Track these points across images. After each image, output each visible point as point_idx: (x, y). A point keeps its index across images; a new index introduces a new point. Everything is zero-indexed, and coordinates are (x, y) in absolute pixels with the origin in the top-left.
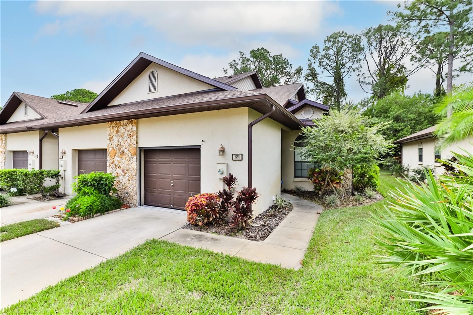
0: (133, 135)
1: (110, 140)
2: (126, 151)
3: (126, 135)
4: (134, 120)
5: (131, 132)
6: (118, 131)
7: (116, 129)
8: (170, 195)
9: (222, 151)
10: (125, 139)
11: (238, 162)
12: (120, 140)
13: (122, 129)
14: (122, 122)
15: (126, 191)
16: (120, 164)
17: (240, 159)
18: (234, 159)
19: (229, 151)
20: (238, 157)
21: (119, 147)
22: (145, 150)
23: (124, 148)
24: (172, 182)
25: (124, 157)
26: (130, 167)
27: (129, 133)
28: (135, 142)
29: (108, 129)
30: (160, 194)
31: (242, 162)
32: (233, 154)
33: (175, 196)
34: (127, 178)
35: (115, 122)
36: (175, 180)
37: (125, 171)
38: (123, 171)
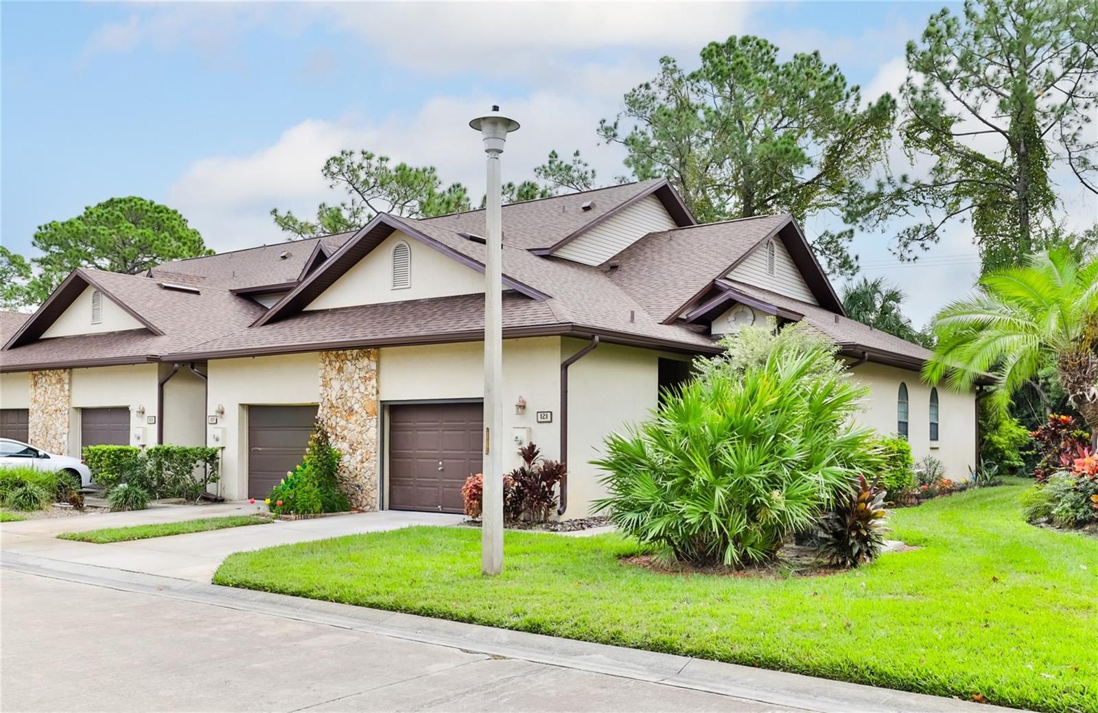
0: (370, 379)
1: (325, 386)
2: (356, 407)
3: (356, 376)
4: (373, 350)
5: (367, 373)
6: (340, 370)
7: (337, 365)
8: (436, 489)
9: (522, 407)
10: (355, 385)
11: (545, 424)
12: (346, 388)
13: (349, 367)
14: (348, 352)
15: (356, 483)
16: (345, 432)
17: (549, 419)
18: (540, 420)
19: (533, 407)
20: (545, 417)
21: (343, 400)
22: (391, 406)
23: (353, 402)
24: (440, 463)
25: (354, 418)
26: (365, 437)
27: (363, 374)
28: (374, 392)
29: (322, 365)
30: (420, 488)
31: (551, 424)
32: (538, 413)
33: (446, 489)
34: (359, 458)
35: (334, 353)
36: (445, 461)
37: (355, 445)
38: (351, 445)
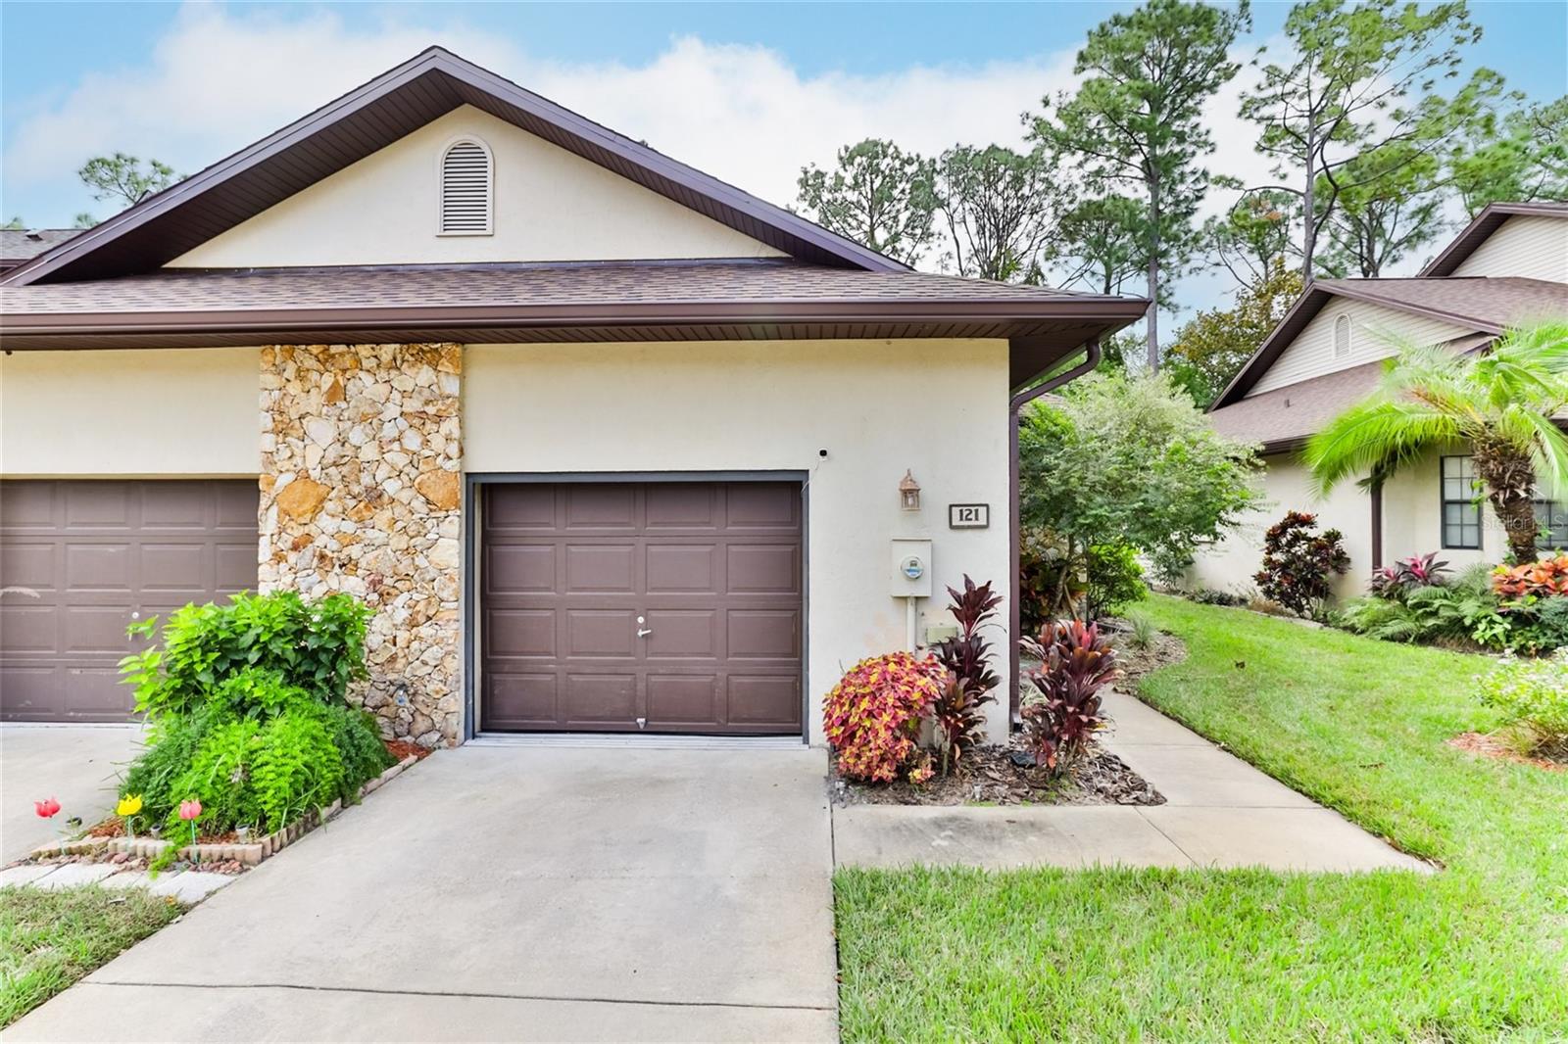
0: (439, 418)
1: (282, 431)
2: (391, 487)
3: (392, 411)
4: (448, 346)
5: (427, 402)
6: (336, 394)
7: (327, 381)
8: (629, 679)
9: (910, 493)
10: (390, 431)
11: (969, 533)
12: (356, 436)
13: (366, 386)
14: (364, 350)
15: (392, 676)
16: (355, 551)
17: (982, 521)
18: (956, 522)
19: (937, 496)
20: (972, 516)
21: (345, 470)
22: (484, 485)
23: (380, 475)
24: (641, 620)
25: (383, 517)
26: (420, 561)
27: (413, 405)
28: (453, 449)
29: (272, 380)
30: (575, 678)
31: (985, 532)
32: (951, 506)
33: (654, 679)
34: (404, 614)
35: (315, 349)
36: (654, 614)
37: (388, 581)
38: (375, 584)
